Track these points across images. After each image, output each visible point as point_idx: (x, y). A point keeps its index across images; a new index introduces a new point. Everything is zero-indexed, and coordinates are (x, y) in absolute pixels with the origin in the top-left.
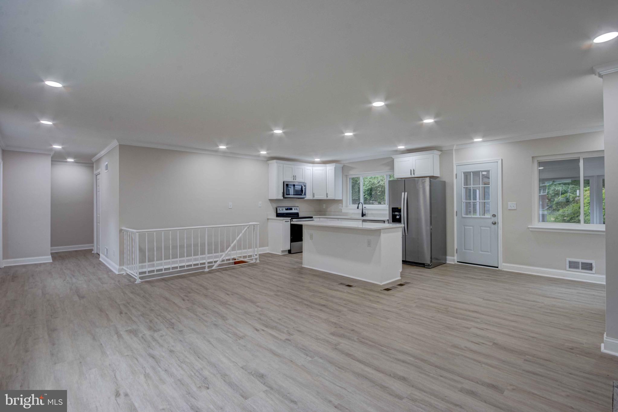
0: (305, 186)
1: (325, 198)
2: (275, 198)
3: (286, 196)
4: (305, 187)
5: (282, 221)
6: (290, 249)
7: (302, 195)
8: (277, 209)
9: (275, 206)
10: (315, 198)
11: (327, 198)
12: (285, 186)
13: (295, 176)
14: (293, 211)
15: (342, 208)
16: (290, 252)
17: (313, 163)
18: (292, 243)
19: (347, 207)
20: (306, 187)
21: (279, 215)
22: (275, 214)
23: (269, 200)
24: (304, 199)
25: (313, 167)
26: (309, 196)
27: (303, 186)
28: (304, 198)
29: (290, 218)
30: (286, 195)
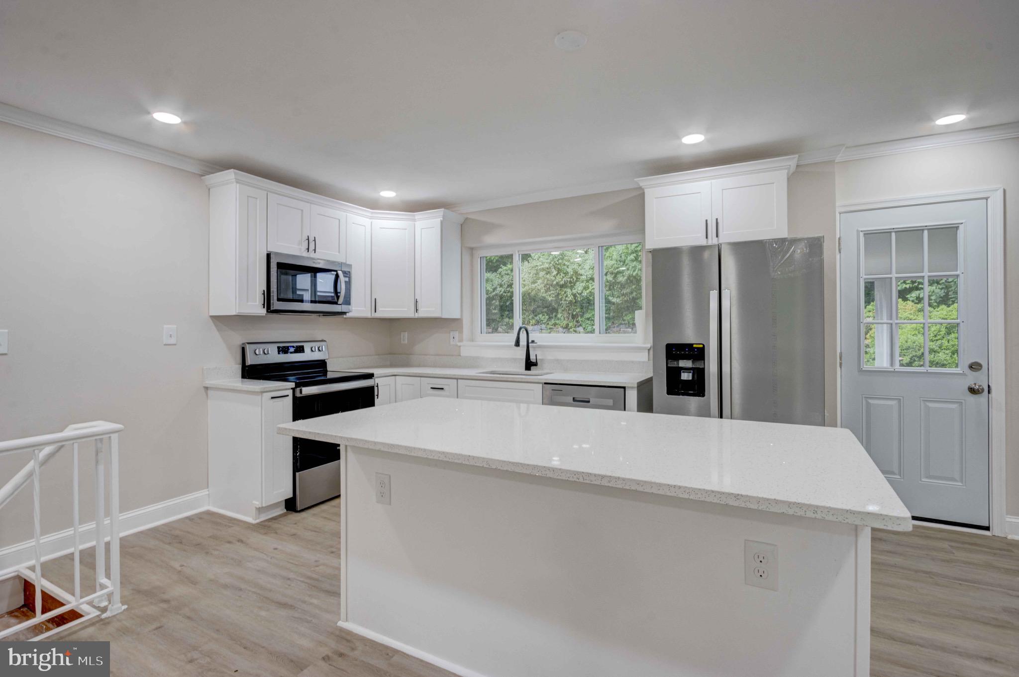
0: (347, 274)
1: (411, 314)
2: (233, 312)
3: (276, 305)
4: (347, 279)
5: (259, 397)
6: (291, 496)
7: (336, 303)
8: (243, 350)
9: (238, 338)
10: (378, 315)
11: (417, 316)
12: (272, 273)
13: (311, 239)
14: (308, 356)
15: (459, 344)
16: (291, 505)
17: (374, 205)
18: (297, 474)
19: (473, 341)
20: (350, 278)
21: (251, 372)
22: (238, 368)
23: (212, 317)
24: (345, 316)
25: (371, 218)
26: (358, 308)
27: (340, 273)
28: (345, 313)
29: (293, 385)
30: (279, 300)
